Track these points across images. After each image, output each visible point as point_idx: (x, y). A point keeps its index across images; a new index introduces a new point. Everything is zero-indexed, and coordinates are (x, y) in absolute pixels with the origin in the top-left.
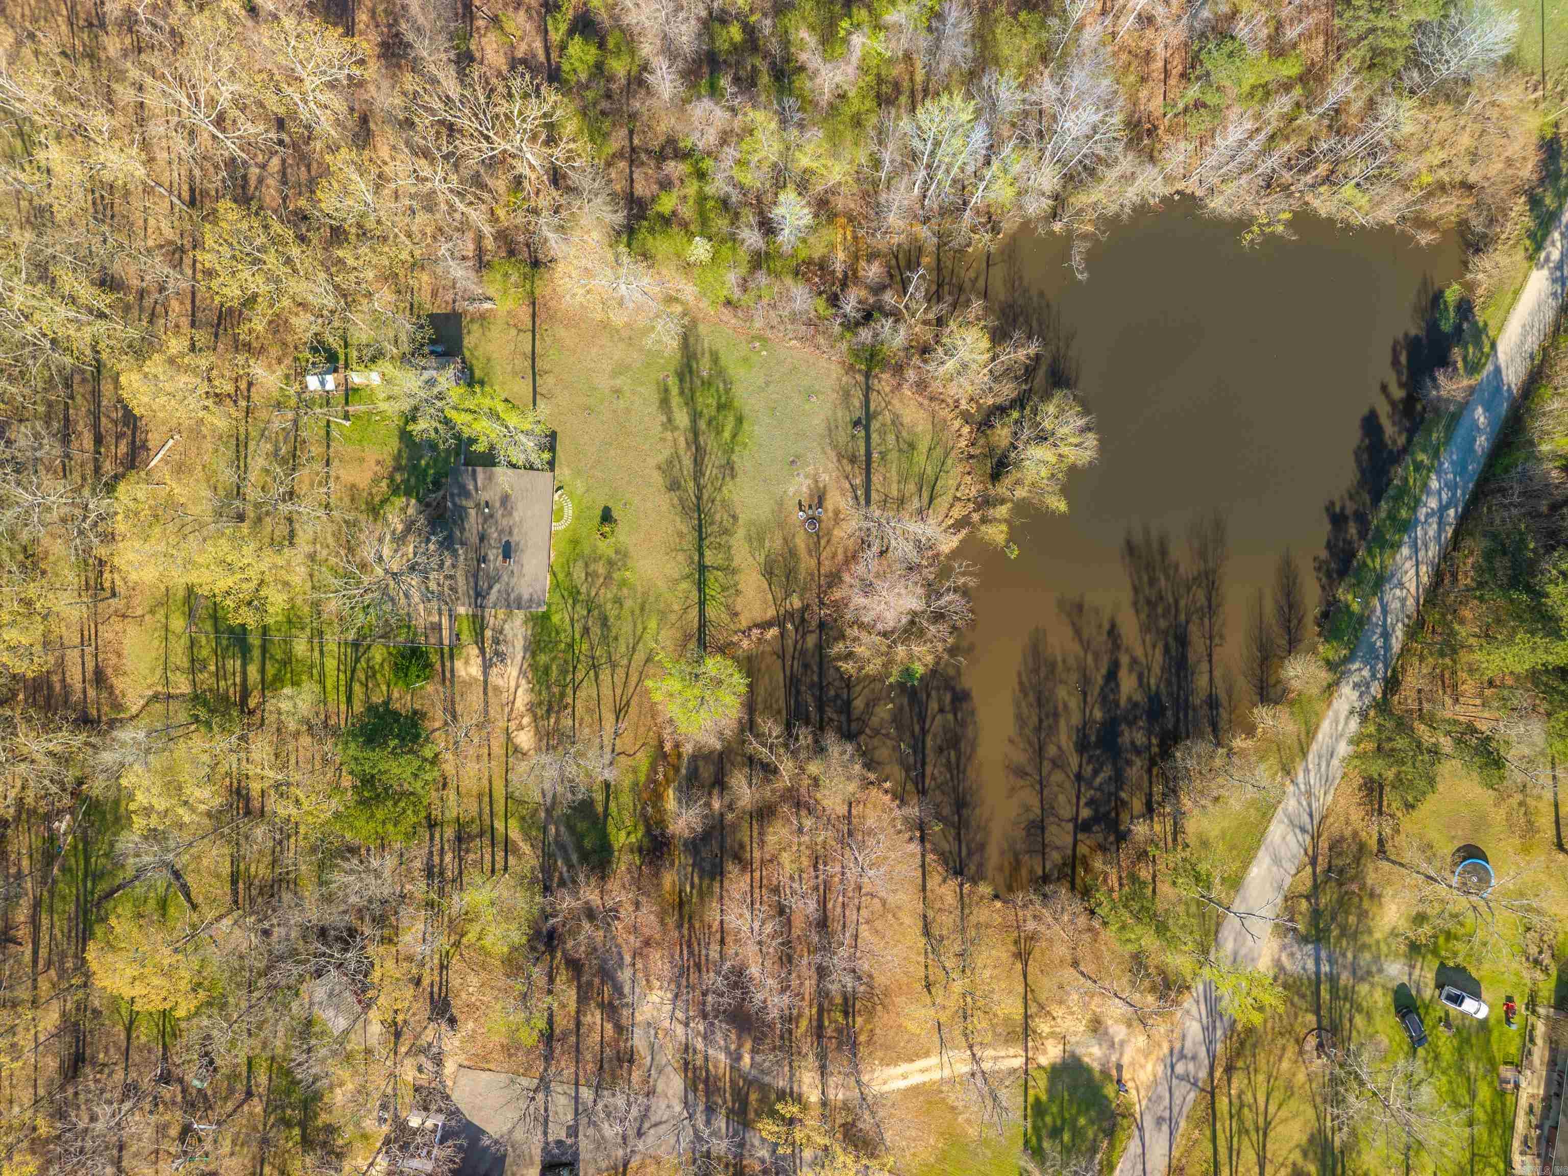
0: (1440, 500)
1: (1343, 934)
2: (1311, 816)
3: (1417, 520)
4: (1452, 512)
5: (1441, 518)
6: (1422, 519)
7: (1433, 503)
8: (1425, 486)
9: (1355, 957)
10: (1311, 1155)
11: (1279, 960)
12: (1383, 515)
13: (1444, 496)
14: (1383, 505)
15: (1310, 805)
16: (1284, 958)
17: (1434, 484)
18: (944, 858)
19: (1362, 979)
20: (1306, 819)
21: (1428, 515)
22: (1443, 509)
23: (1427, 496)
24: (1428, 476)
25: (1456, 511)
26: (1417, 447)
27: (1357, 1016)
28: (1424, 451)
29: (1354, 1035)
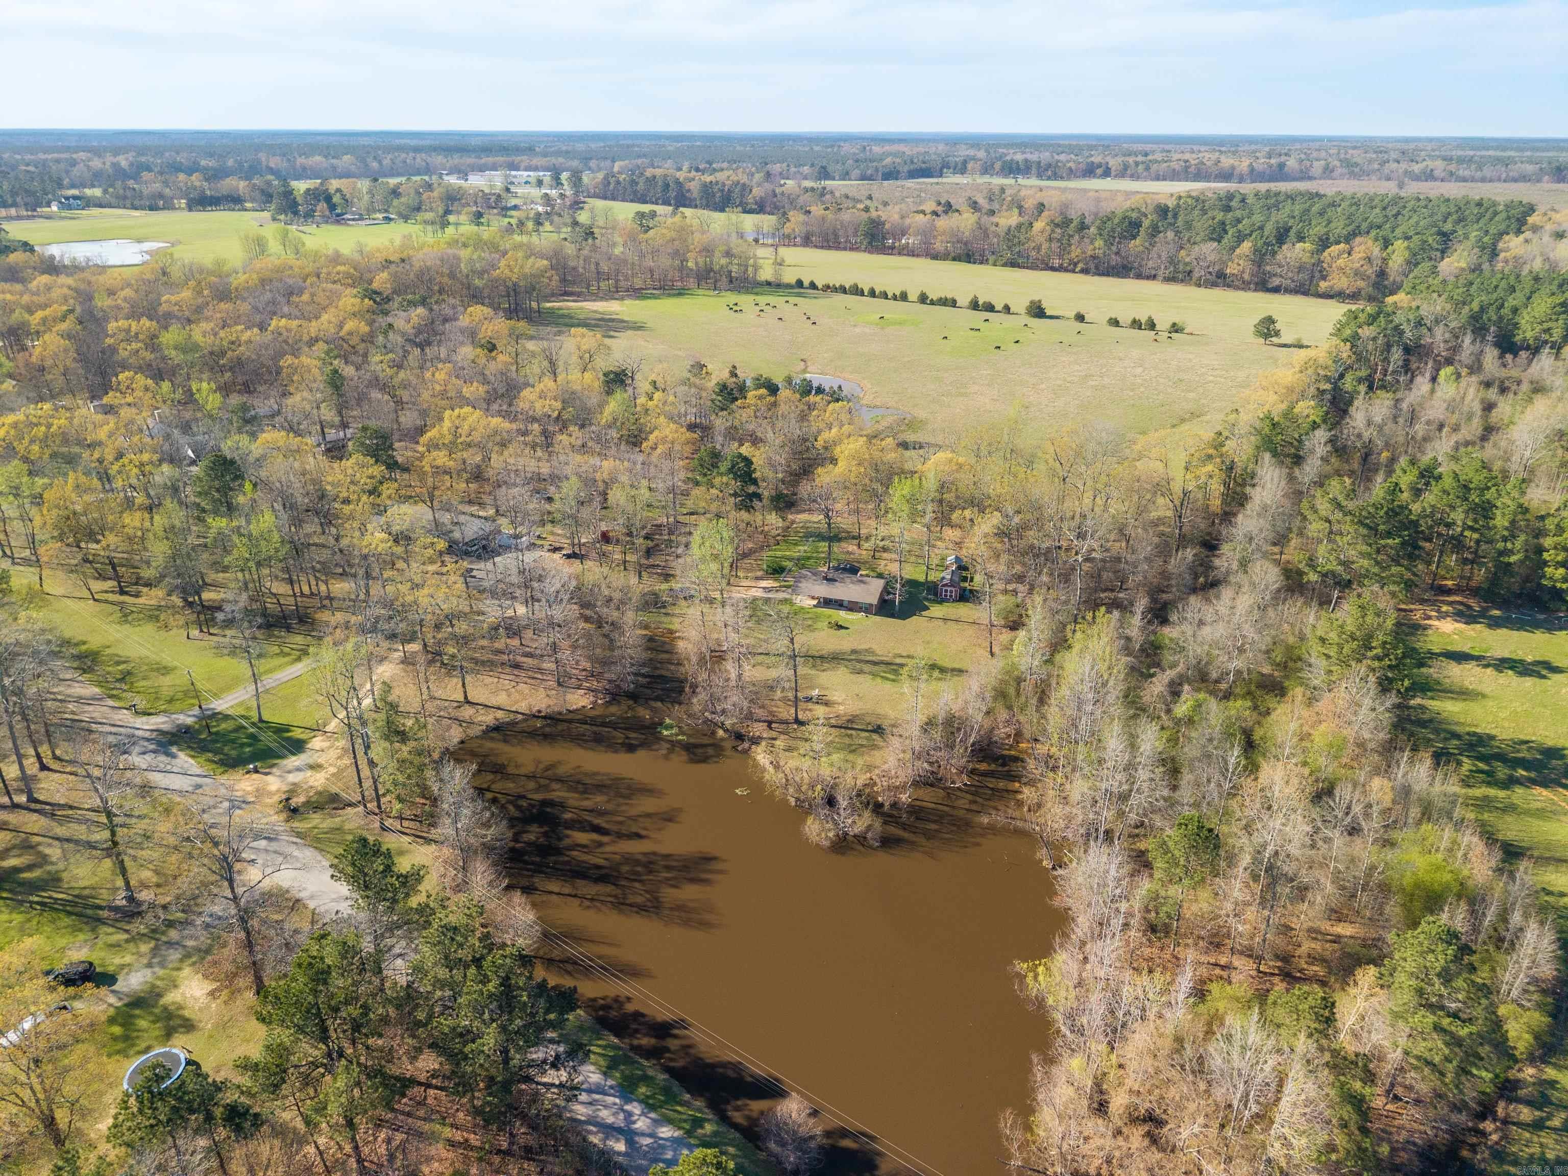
0: (643, 1134)
3: (628, 1101)
4: (621, 1147)
5: (619, 1130)
6: (627, 1107)
7: (641, 1124)
8: (669, 1121)
10: (46, 877)
12: (651, 1073)
13: (647, 1141)
14: (662, 1077)
17: (666, 1132)
18: (513, 723)
19: (155, 948)
21: (629, 1114)
22: (628, 1134)
23: (654, 1120)
24: (680, 1128)
25: (619, 1154)
26: (723, 1129)
27: (126, 936)
28: (715, 1134)
29: (111, 930)
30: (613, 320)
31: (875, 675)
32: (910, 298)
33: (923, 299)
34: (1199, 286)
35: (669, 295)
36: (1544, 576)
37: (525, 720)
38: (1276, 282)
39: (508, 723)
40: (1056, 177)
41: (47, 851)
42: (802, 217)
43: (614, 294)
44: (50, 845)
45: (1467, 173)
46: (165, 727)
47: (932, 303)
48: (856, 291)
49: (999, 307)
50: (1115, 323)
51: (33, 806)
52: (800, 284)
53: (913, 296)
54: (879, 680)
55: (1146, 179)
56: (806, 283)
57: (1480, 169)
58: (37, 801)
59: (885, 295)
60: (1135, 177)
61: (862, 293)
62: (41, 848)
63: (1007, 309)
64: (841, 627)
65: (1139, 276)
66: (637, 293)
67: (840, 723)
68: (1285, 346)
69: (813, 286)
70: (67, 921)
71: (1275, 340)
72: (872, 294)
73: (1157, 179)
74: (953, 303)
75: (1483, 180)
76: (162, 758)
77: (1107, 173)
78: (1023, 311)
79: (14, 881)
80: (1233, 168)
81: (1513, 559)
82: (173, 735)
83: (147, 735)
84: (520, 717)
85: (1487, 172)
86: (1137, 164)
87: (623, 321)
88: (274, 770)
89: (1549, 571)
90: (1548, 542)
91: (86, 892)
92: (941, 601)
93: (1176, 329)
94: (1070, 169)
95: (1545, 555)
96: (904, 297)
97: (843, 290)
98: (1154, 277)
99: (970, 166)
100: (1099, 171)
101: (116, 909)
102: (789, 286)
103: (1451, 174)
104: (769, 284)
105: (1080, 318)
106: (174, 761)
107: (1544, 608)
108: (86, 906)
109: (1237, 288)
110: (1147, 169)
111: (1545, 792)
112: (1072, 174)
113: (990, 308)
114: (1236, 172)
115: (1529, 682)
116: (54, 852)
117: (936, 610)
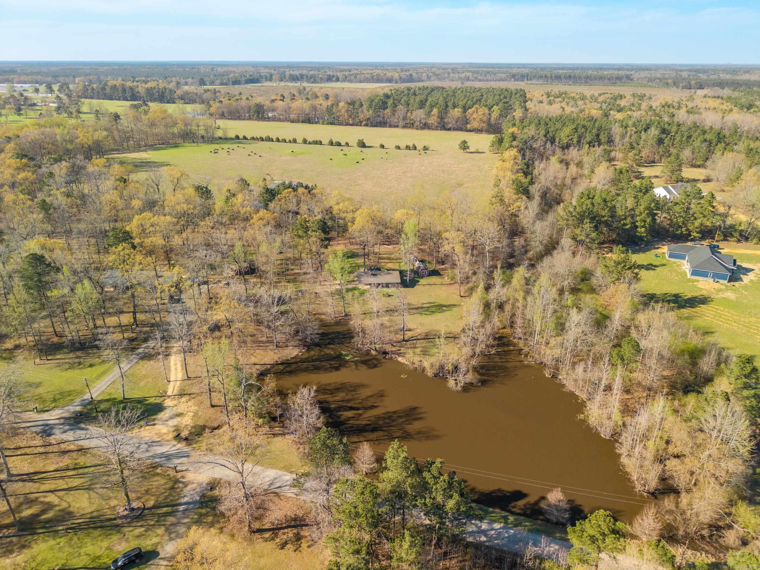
0: (488, 530)
1: (201, 515)
2: (280, 487)
3: (471, 519)
4: (483, 539)
5: (478, 532)
6: (473, 522)
7: (484, 526)
8: (494, 521)
9: (184, 524)
10: (60, 513)
11: (193, 483)
13: (492, 532)
15: (285, 486)
16: (194, 486)
17: (497, 526)
18: (268, 370)
19: (167, 530)
20: (278, 485)
21: (476, 525)
22: (484, 532)
23: (488, 523)
24: (501, 522)
25: (485, 542)
26: (516, 517)
27: (143, 529)
28: (516, 520)
29: (131, 529)
30: (150, 162)
31: (421, 314)
32: (298, 141)
33: (305, 141)
34: (418, 129)
35: (171, 147)
36: (637, 231)
37: (271, 367)
38: (450, 126)
39: (265, 370)
40: (315, 82)
41: (47, 500)
42: (218, 104)
43: (138, 148)
44: (45, 497)
45: (481, 78)
46: (66, 415)
47: (310, 143)
48: (269, 139)
49: (343, 144)
50: (398, 148)
51: (13, 478)
52: (237, 137)
53: (300, 140)
54: (424, 316)
55: (355, 82)
56: (241, 137)
57: (486, 76)
58: (13, 475)
59: (285, 141)
60: (350, 81)
61: (272, 140)
62: (42, 499)
63: (347, 144)
64: (390, 296)
65: (390, 126)
66: (152, 147)
67: (423, 337)
68: (471, 153)
69: (245, 138)
70: (97, 533)
71: (468, 150)
72: (278, 140)
73: (360, 82)
74: (320, 143)
75: (487, 80)
76: (79, 432)
77: (338, 80)
78: (355, 145)
79: (40, 522)
80: (392, 77)
81: (627, 227)
82: (75, 418)
83: (57, 422)
84: (269, 366)
85: (488, 77)
86: (350, 75)
87: (155, 162)
88: (156, 422)
89: (639, 229)
90: (638, 218)
91: (95, 514)
92: (422, 277)
93: (425, 148)
94: (321, 78)
95: (637, 224)
96: (295, 141)
97: (262, 139)
98: (397, 126)
99: (274, 77)
100: (334, 79)
101: (125, 517)
102: (231, 139)
103: (476, 78)
104: (220, 138)
105: (382, 146)
106: (89, 432)
107: (637, 244)
108: (101, 521)
109: (433, 129)
110: (355, 77)
111: (685, 310)
112: (322, 80)
113: (339, 144)
114: (394, 78)
115: (652, 272)
116: (51, 498)
117: (423, 281)
